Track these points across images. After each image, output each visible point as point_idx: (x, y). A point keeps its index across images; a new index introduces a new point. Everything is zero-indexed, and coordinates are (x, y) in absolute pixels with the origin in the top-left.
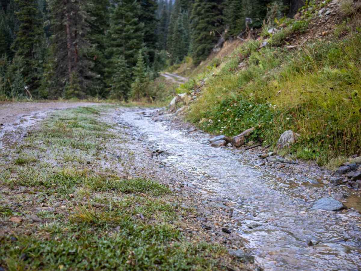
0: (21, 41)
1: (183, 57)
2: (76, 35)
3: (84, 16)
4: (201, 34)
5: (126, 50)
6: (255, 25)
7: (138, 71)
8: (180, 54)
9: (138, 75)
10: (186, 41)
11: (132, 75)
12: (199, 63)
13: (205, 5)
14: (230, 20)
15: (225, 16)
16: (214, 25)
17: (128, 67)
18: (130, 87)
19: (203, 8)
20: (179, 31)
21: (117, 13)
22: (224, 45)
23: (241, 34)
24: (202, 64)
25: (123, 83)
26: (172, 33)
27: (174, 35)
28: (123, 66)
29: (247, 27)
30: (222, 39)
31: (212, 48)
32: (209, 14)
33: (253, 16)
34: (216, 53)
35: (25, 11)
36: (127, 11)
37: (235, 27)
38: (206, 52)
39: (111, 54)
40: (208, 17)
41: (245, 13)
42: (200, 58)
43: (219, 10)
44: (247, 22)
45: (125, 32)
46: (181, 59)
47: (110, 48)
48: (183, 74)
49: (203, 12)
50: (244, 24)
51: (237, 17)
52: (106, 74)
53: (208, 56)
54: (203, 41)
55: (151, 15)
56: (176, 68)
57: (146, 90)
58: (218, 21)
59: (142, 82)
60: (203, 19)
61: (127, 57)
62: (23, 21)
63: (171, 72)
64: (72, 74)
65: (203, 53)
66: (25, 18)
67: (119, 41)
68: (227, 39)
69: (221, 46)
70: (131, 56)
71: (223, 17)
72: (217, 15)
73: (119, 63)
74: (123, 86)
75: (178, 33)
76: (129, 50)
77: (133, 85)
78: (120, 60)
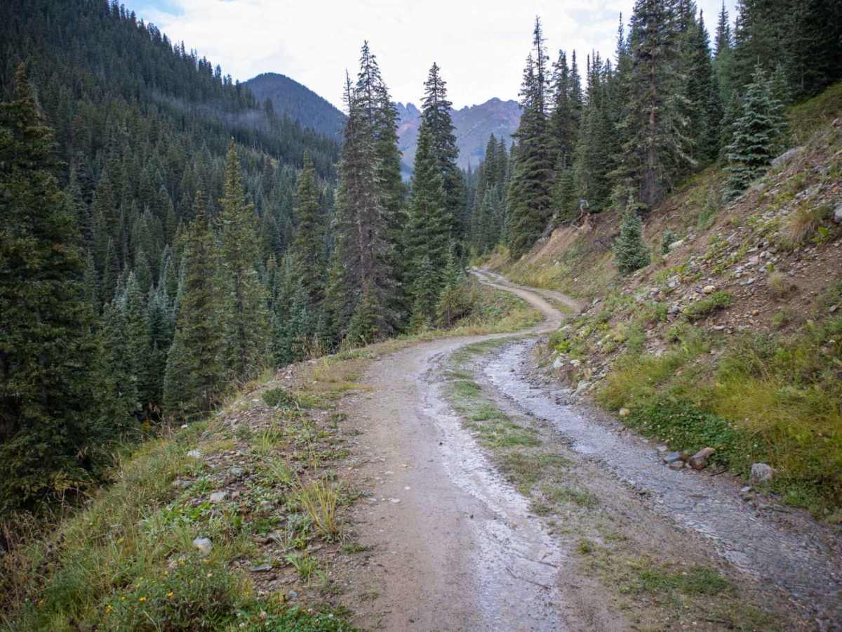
0: (301, 243)
1: (493, 245)
2: (371, 236)
3: (380, 212)
4: (521, 221)
5: (430, 248)
6: (593, 208)
7: (448, 276)
8: (489, 241)
9: (449, 281)
10: (496, 224)
11: (441, 280)
12: (520, 257)
13: (525, 183)
14: (560, 203)
15: (551, 197)
16: (537, 208)
17: (433, 270)
18: (438, 295)
19: (523, 187)
20: (487, 212)
21: (418, 203)
22: (553, 234)
23: (575, 220)
24: (523, 258)
25: (428, 290)
26: (478, 215)
27: (480, 218)
28: (427, 269)
29: (582, 210)
30: (550, 226)
31: (536, 238)
32: (530, 194)
33: (589, 197)
34: (543, 245)
35: (305, 207)
36: (430, 201)
37: (567, 211)
38: (529, 243)
39: (412, 254)
40: (529, 198)
41: (578, 194)
42: (521, 250)
43: (543, 189)
44: (582, 205)
45: (429, 226)
46: (491, 248)
47: (410, 248)
48: (498, 270)
49: (522, 192)
50: (578, 208)
51: (568, 199)
52: (405, 279)
53: (530, 247)
54: (524, 229)
55: (455, 198)
56: (486, 260)
57: (460, 299)
58: (542, 203)
59: (453, 289)
60: (521, 200)
61: (432, 257)
62: (302, 219)
63: (479, 265)
64: (367, 284)
65: (525, 243)
66: (305, 216)
67: (421, 237)
68: (556, 227)
69: (550, 235)
70: (437, 254)
71: (549, 198)
72: (541, 195)
73: (423, 266)
74: (429, 294)
75: (486, 215)
76: (433, 248)
77: (442, 293)
78: (424, 262)
